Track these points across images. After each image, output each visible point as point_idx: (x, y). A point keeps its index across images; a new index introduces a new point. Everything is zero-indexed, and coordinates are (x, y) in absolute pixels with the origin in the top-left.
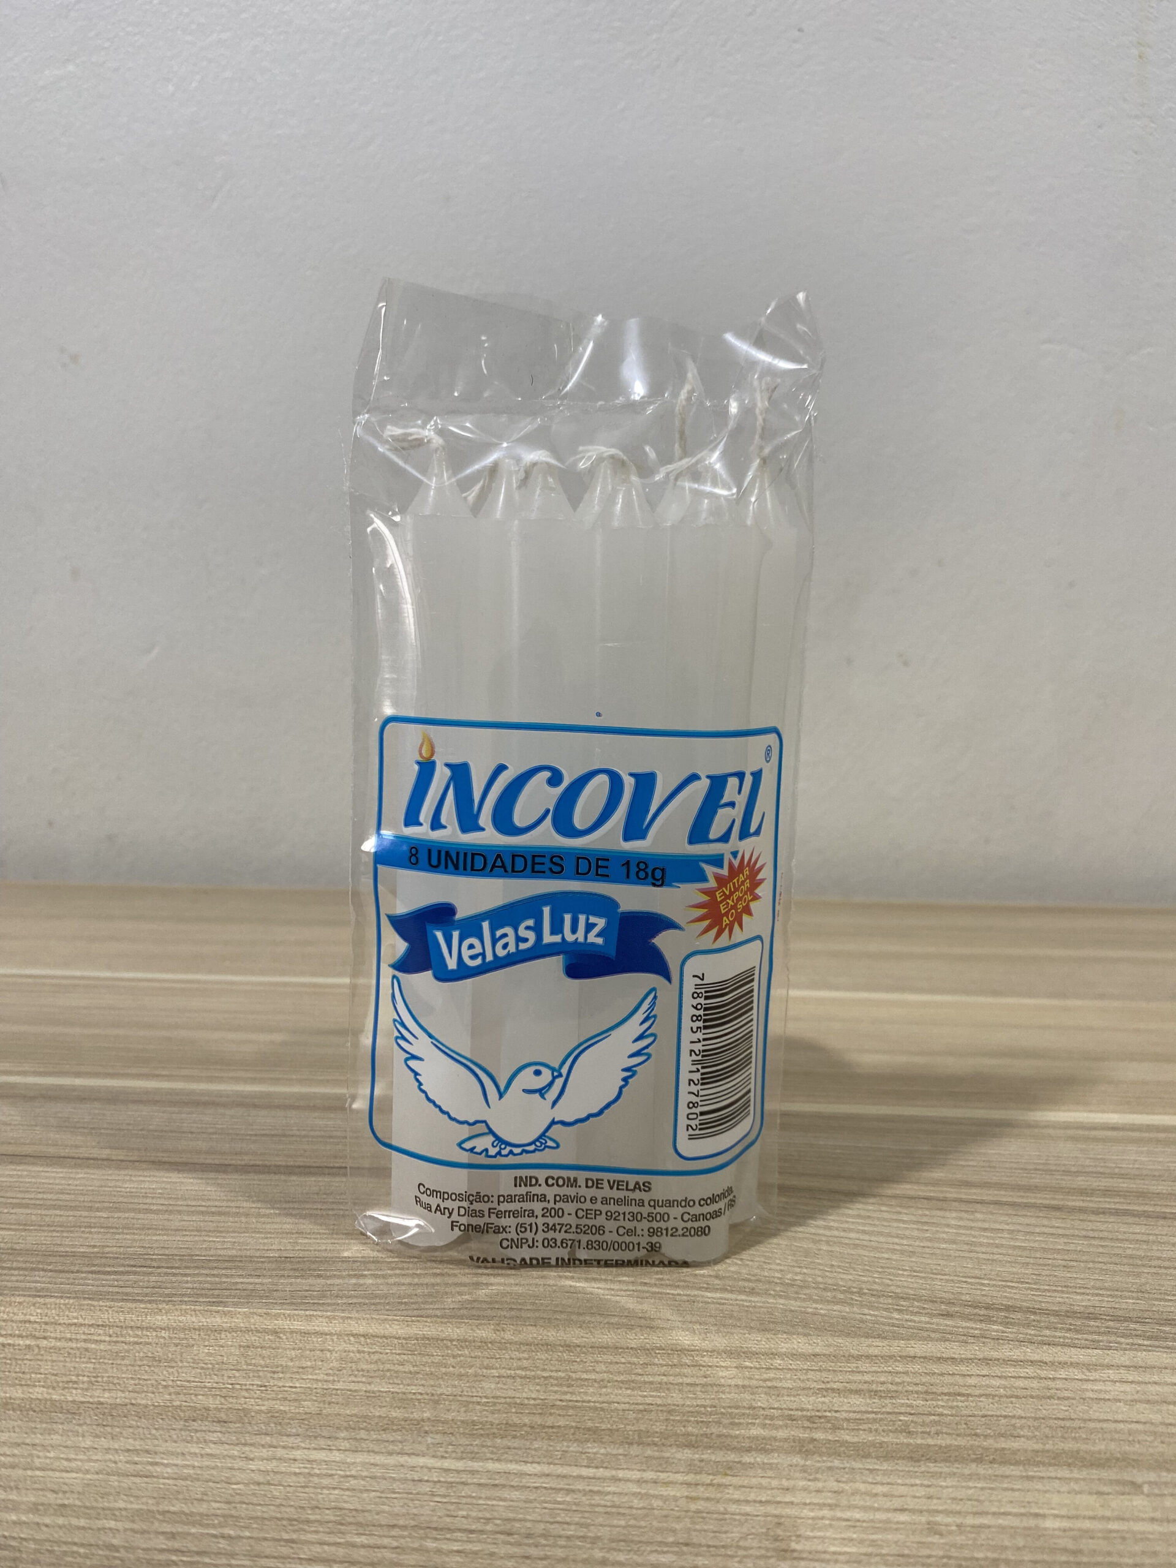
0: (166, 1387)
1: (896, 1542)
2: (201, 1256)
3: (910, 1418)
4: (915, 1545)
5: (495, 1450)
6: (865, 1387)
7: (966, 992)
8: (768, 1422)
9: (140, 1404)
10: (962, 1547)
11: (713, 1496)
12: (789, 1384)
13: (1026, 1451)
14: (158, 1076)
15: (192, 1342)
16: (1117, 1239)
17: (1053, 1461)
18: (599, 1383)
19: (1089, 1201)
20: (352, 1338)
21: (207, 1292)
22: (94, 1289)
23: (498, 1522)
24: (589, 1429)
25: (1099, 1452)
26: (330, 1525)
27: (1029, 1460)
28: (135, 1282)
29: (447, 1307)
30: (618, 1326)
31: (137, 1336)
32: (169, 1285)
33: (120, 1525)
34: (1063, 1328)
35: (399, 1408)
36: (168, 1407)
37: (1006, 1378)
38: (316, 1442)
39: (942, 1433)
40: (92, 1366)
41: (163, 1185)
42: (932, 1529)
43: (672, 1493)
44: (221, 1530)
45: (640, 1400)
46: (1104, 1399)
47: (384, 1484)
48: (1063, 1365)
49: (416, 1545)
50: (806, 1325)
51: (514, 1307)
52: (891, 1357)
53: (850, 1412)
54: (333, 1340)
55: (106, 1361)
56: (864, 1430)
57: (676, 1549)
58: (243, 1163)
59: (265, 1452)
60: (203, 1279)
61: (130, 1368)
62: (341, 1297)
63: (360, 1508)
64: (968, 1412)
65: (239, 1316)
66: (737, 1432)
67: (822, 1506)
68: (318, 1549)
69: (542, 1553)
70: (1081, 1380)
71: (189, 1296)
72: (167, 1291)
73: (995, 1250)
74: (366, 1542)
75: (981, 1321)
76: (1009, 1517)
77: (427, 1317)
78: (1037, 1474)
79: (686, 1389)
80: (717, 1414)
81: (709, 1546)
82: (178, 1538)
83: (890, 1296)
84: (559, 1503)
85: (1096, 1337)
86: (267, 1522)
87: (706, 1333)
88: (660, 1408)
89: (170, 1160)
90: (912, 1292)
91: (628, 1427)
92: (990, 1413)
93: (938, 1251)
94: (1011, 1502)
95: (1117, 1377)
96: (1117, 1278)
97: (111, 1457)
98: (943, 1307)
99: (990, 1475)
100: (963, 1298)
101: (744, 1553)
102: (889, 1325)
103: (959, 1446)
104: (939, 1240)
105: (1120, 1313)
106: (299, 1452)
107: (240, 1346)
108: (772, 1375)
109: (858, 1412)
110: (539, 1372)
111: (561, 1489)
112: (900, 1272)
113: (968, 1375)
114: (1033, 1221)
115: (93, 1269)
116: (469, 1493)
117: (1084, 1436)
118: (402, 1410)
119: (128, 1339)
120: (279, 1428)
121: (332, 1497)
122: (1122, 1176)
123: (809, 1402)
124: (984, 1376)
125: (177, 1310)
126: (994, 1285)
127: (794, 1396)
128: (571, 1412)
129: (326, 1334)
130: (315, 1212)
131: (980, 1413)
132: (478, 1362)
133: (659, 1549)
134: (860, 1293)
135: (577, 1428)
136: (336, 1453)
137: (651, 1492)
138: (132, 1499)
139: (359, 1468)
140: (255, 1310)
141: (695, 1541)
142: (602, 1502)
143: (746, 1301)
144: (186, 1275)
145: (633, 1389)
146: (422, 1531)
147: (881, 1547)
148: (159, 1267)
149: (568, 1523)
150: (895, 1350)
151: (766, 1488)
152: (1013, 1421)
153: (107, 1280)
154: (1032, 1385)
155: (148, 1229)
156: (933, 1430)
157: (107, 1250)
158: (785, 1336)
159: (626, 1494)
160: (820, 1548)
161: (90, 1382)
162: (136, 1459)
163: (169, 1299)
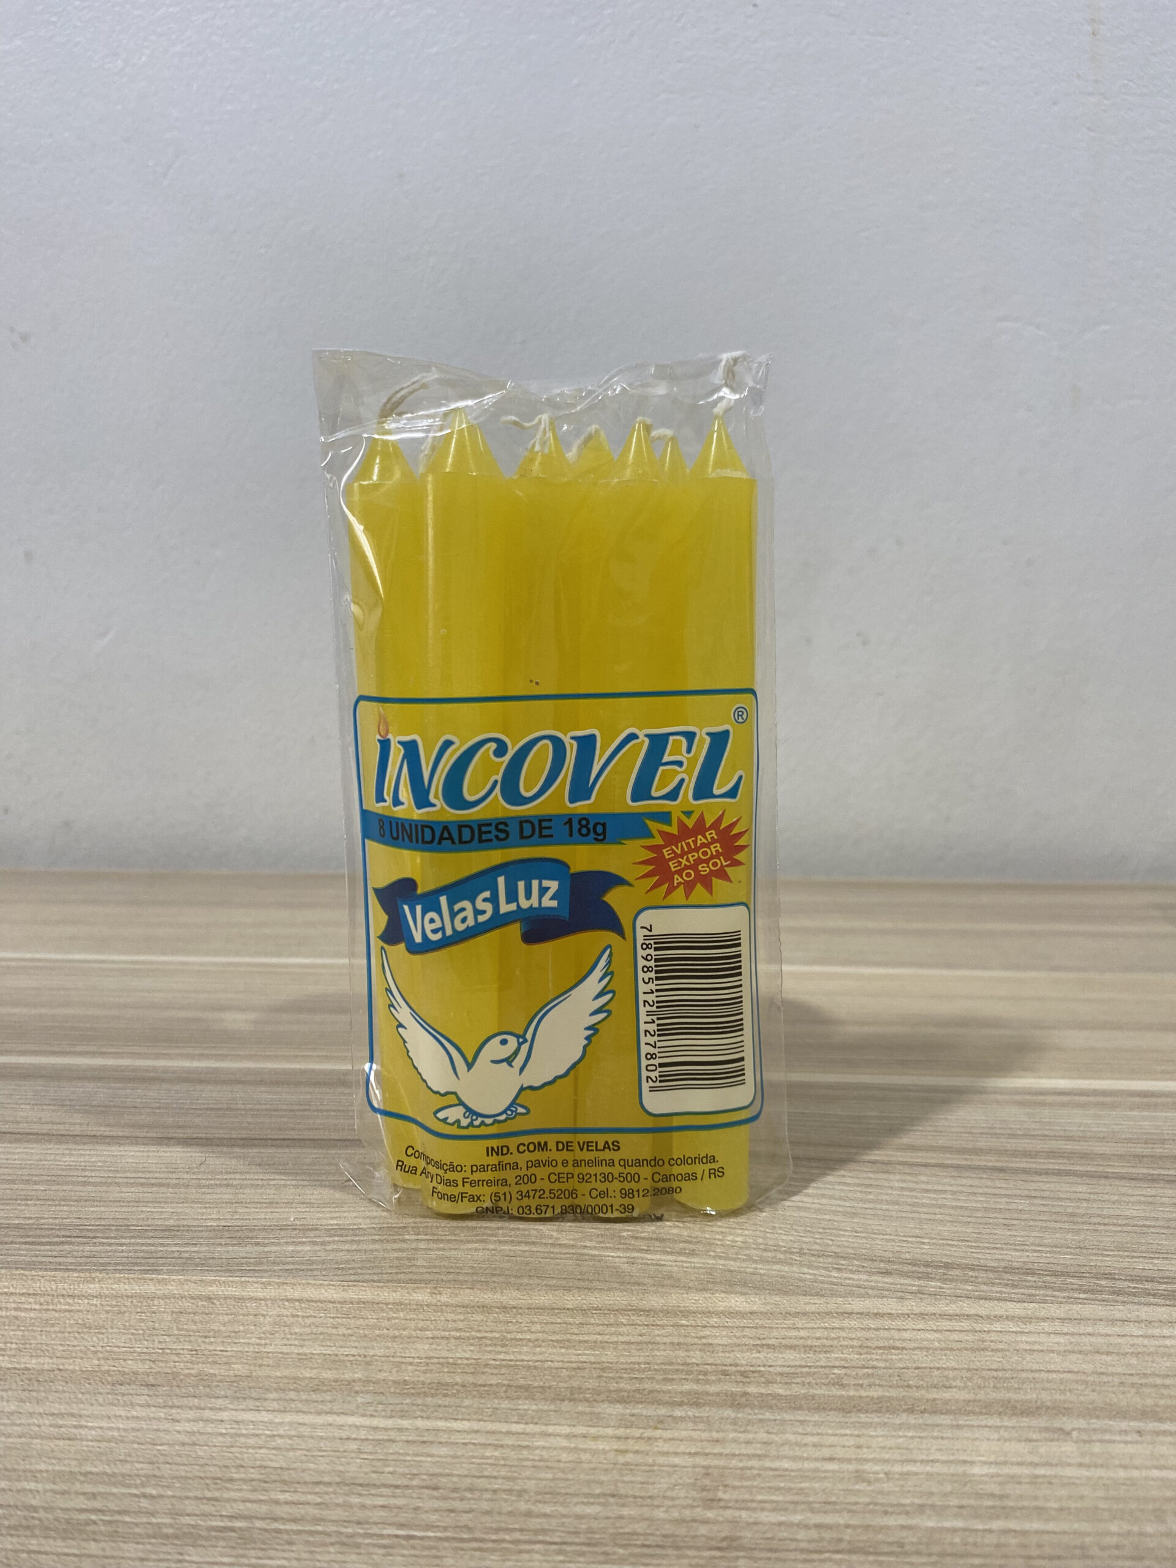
0: (95, 1352)
1: (824, 1490)
2: (138, 1226)
3: (843, 1371)
4: (842, 1493)
5: (425, 1408)
6: (801, 1342)
7: (921, 965)
8: (701, 1377)
9: (67, 1370)
10: (889, 1493)
11: (642, 1449)
12: (725, 1341)
13: (957, 1401)
14: (104, 1053)
15: (123, 1309)
16: (1059, 1199)
17: (984, 1410)
18: (533, 1342)
19: (1034, 1162)
20: (286, 1303)
21: (143, 1261)
22: (28, 1259)
23: (425, 1477)
24: (520, 1387)
25: (1031, 1402)
26: (254, 1483)
27: (960, 1410)
28: (70, 1252)
29: (384, 1271)
30: (554, 1288)
31: (69, 1304)
32: (103, 1255)
33: (40, 1487)
34: (1000, 1283)
35: (330, 1370)
36: (96, 1371)
37: (940, 1331)
38: (244, 1403)
39: (875, 1385)
40: (20, 1333)
41: (103, 1158)
42: (859, 1476)
43: (601, 1447)
44: (143, 1490)
45: (574, 1358)
46: (1038, 1351)
47: (311, 1443)
48: (998, 1318)
49: (340, 1500)
50: (745, 1284)
51: (451, 1270)
52: (827, 1314)
53: (784, 1366)
54: (267, 1305)
55: (35, 1328)
56: (797, 1383)
57: (602, 1500)
58: (186, 1136)
59: (191, 1414)
60: (140, 1248)
61: (59, 1335)
62: (278, 1264)
63: (284, 1465)
64: (900, 1365)
65: (174, 1284)
66: (670, 1388)
67: (750, 1457)
68: (241, 1506)
69: (468, 1506)
70: (1016, 1332)
71: (123, 1264)
72: (102, 1261)
73: (938, 1211)
74: (290, 1498)
75: (919, 1278)
76: (937, 1464)
77: (363, 1282)
78: (968, 1423)
79: (620, 1347)
80: (650, 1370)
81: (635, 1497)
82: (98, 1497)
83: (830, 1256)
84: (487, 1458)
85: (1033, 1292)
86: (190, 1481)
87: (643, 1294)
88: (594, 1366)
89: (114, 1134)
90: (850, 1251)
91: (561, 1385)
92: (924, 1365)
93: (880, 1212)
94: (940, 1450)
95: (1051, 1330)
96: (1057, 1235)
97: (36, 1421)
98: (882, 1265)
99: (920, 1425)
100: (903, 1256)
101: (670, 1503)
102: (827, 1283)
103: (890, 1399)
104: (881, 1202)
105: (1059, 1268)
106: (226, 1413)
107: (173, 1312)
108: (708, 1333)
109: (792, 1367)
110: (473, 1333)
111: (490, 1445)
112: (842, 1233)
113: (904, 1330)
114: (976, 1182)
115: (28, 1240)
116: (397, 1450)
117: (1016, 1386)
118: (335, 1372)
119: (59, 1307)
120: (207, 1390)
121: (257, 1456)
122: (1068, 1138)
123: (744, 1358)
124: (919, 1330)
125: (110, 1278)
126: (934, 1244)
127: (729, 1352)
128: (503, 1371)
129: (261, 1300)
130: (256, 1182)
131: (915, 1365)
132: (412, 1324)
133: (585, 1500)
134: (801, 1253)
135: (509, 1386)
136: (264, 1413)
137: (581, 1446)
138: (54, 1461)
139: (287, 1428)
140: (190, 1277)
141: (622, 1491)
142: (531, 1457)
143: (686, 1262)
144: (121, 1245)
145: (567, 1348)
146: (347, 1488)
147: (807, 1495)
148: (95, 1238)
149: (495, 1477)
150: (832, 1307)
151: (695, 1440)
152: (946, 1373)
153: (40, 1251)
154: (966, 1338)
155: (86, 1201)
156: (866, 1382)
157: (42, 1221)
158: (723, 1295)
159: (555, 1449)
160: (747, 1496)
161: (16, 1349)
162: (61, 1422)
163: (103, 1267)
